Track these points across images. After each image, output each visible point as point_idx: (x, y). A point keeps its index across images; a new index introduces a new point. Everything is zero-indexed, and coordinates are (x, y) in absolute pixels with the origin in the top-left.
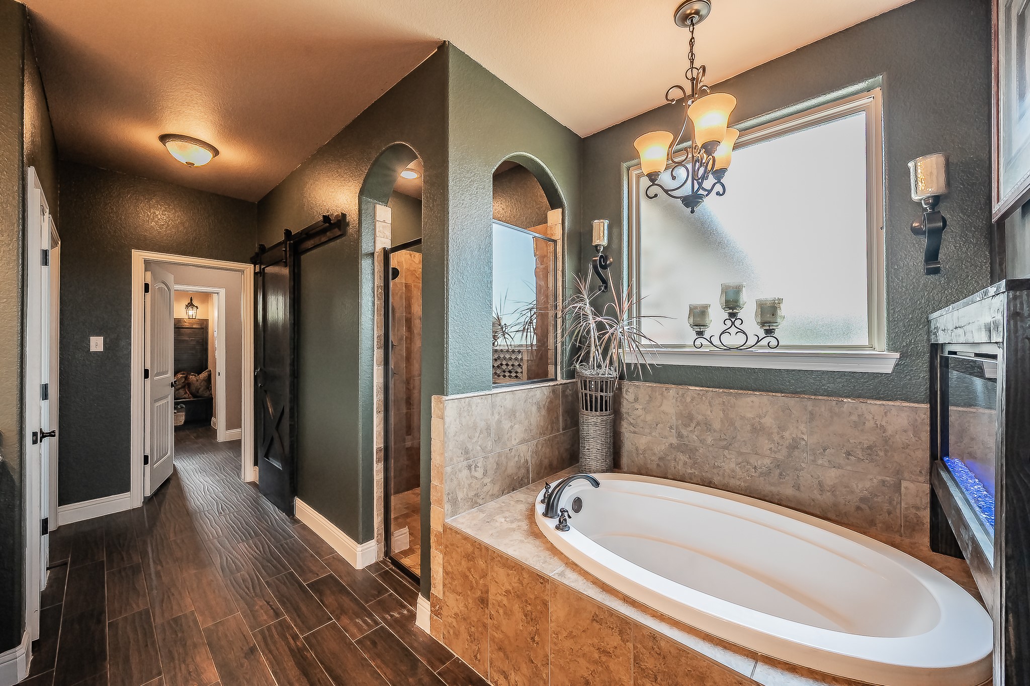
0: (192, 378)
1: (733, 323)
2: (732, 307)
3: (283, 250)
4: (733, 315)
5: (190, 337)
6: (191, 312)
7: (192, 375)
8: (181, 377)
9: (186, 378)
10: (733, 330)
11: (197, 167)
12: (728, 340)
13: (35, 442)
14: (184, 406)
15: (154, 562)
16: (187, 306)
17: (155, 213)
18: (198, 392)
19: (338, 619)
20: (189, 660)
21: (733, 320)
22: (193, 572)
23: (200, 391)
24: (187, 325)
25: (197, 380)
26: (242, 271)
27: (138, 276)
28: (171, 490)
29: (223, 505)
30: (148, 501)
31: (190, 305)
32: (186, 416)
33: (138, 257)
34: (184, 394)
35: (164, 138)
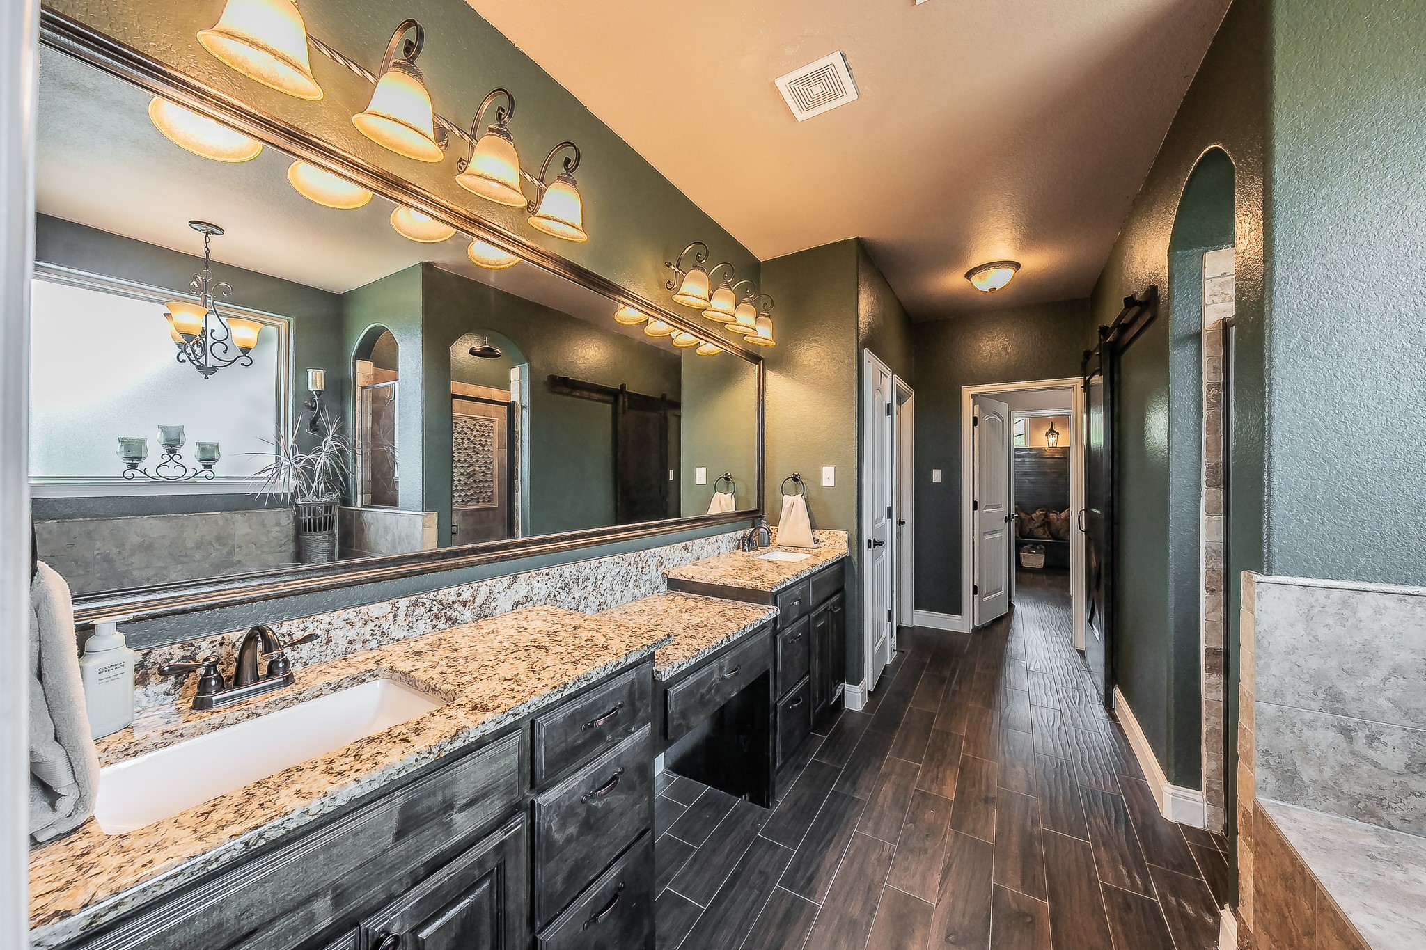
0: (1053, 516)
1: (172, 458)
2: (172, 446)
3: (1097, 355)
4: (170, 451)
5: (1051, 469)
6: (1052, 440)
7: (1053, 513)
8: (1041, 514)
9: (1046, 516)
10: (171, 464)
11: (999, 290)
12: (164, 472)
13: (870, 547)
14: (1044, 547)
15: (956, 682)
16: (1047, 434)
17: (980, 346)
18: (1058, 533)
19: (1096, 845)
20: (942, 769)
21: (172, 455)
22: (980, 706)
23: (1060, 533)
24: (1047, 455)
25: (1058, 520)
26: (1071, 387)
27: (967, 410)
28: (1000, 629)
29: (1038, 661)
30: (976, 630)
31: (1052, 431)
32: (1045, 559)
33: (967, 392)
34: (1044, 534)
35: (969, 275)
